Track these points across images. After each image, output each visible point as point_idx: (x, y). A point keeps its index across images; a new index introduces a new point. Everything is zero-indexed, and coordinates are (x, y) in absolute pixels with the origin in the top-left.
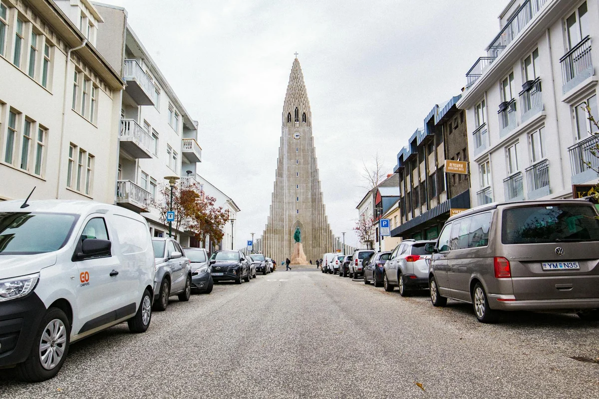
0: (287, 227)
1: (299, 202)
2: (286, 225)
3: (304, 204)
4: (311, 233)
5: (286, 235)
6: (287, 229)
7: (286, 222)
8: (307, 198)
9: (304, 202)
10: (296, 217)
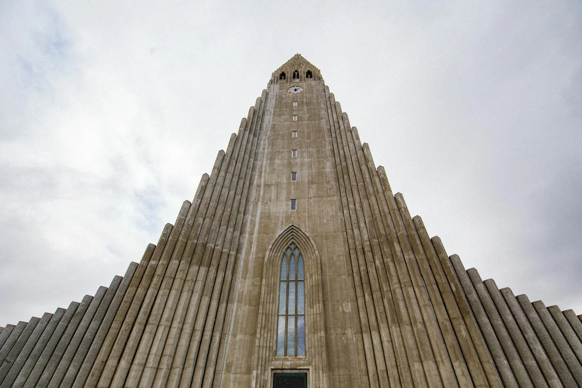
0: (254, 249)
1: (297, 184)
2: (251, 243)
3: (314, 186)
4: (344, 269)
5: (244, 278)
6: (252, 257)
7: (251, 234)
8: (320, 174)
9: (311, 182)
10: (288, 218)
